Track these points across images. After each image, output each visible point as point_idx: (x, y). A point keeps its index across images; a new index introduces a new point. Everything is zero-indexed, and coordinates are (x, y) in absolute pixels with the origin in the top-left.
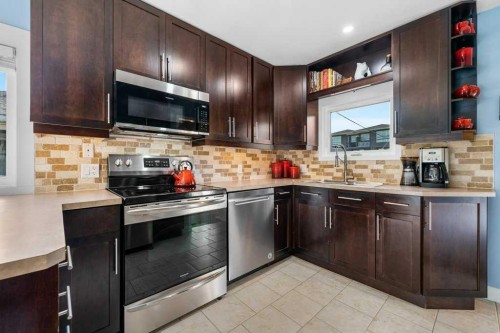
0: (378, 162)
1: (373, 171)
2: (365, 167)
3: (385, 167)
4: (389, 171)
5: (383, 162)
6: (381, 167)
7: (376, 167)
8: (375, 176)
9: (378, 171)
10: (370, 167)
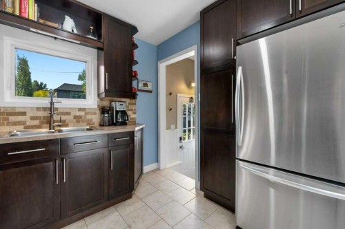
0: (80, 110)
1: (75, 117)
2: (68, 114)
3: (86, 113)
4: (89, 117)
5: (84, 110)
6: (82, 113)
7: (78, 113)
8: (78, 122)
9: (80, 117)
10: (73, 114)
